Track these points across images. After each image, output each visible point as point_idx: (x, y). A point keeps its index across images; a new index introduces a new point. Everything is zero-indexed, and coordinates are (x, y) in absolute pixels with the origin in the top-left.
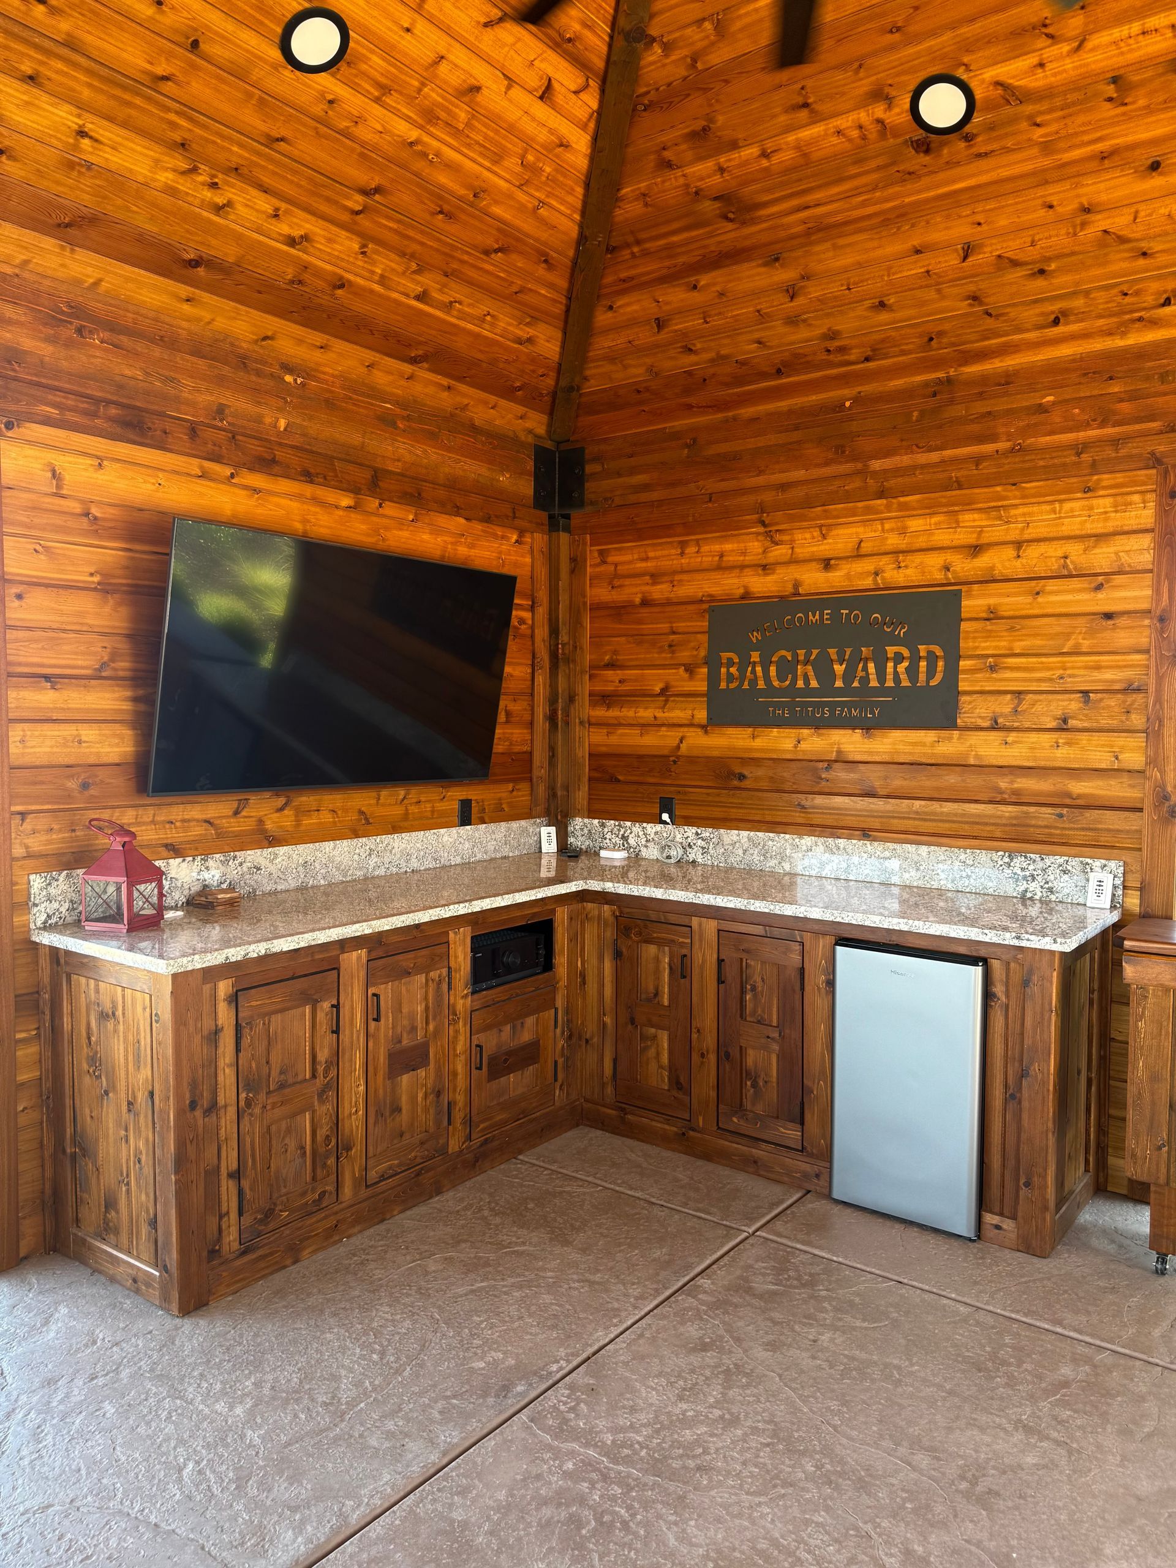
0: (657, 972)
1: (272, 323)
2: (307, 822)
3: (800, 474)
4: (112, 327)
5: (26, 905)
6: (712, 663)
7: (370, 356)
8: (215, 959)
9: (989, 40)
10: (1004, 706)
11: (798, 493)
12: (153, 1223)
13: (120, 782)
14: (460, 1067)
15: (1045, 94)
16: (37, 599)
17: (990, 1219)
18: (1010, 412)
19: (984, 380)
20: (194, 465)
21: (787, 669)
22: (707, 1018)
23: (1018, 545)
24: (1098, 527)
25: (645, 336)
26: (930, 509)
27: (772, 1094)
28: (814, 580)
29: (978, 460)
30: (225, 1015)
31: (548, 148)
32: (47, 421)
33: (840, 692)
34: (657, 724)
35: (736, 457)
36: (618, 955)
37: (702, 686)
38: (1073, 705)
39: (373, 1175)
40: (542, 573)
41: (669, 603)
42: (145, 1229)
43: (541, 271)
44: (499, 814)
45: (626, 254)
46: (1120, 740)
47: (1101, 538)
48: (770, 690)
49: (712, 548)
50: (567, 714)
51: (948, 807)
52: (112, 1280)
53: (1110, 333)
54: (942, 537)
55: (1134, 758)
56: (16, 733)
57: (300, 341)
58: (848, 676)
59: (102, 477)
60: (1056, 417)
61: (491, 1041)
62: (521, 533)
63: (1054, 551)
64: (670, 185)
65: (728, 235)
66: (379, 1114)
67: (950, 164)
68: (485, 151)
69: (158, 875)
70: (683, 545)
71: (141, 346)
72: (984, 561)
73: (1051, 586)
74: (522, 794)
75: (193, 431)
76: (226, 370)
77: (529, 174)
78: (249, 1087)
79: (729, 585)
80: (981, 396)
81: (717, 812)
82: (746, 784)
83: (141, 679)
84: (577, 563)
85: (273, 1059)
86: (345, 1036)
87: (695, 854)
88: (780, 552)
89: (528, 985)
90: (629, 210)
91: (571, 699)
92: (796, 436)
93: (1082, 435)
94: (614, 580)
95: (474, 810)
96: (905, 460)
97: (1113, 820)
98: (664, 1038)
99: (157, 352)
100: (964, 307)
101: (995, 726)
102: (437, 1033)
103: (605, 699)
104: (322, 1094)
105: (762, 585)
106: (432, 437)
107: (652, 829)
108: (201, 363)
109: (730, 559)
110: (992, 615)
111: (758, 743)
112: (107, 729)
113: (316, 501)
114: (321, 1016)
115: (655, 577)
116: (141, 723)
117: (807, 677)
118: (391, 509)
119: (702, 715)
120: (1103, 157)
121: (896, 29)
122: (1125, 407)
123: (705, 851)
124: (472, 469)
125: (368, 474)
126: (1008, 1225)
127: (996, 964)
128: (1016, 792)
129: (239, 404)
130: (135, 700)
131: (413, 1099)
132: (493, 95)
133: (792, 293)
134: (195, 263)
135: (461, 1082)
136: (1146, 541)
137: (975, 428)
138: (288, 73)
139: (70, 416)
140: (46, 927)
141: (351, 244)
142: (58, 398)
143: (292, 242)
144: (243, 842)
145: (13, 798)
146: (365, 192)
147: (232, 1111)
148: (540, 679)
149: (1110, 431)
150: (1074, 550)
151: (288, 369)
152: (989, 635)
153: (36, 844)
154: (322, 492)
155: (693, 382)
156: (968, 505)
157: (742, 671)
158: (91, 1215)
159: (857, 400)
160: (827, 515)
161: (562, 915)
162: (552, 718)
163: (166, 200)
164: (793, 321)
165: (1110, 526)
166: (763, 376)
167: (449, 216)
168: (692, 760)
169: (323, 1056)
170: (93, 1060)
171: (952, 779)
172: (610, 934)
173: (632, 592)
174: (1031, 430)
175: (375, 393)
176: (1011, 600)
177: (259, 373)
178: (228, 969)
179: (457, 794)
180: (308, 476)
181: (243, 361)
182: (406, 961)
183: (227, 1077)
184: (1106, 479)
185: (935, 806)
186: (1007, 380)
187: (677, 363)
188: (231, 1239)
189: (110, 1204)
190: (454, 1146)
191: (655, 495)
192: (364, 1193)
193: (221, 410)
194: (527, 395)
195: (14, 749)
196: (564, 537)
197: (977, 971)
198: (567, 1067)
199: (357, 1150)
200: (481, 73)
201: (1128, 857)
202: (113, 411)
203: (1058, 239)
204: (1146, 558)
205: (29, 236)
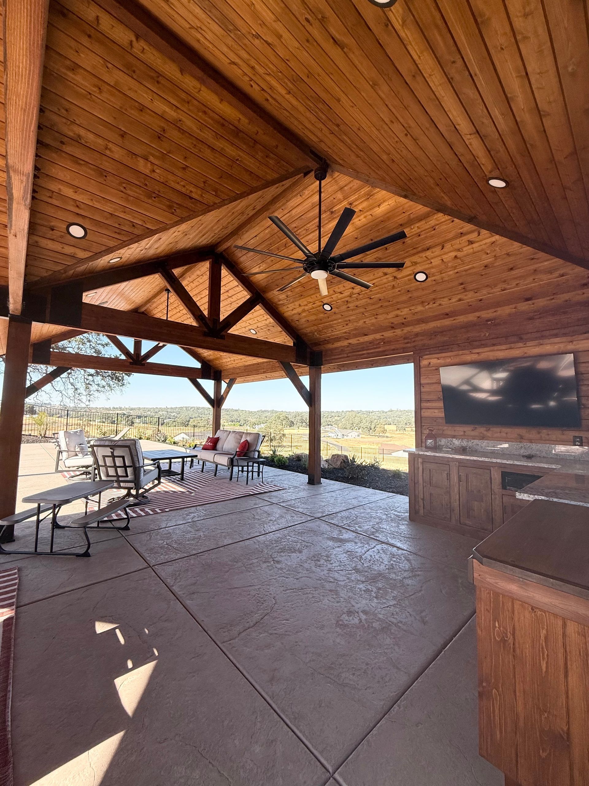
2: (496, 435)
7: (512, 306)
13: (441, 421)
14: (497, 509)
16: (426, 387)
30: (420, 465)
32: (427, 355)
39: (462, 522)
56: (422, 411)
57: (488, 314)
59: (439, 361)
66: (464, 507)
75: (459, 345)
76: (470, 328)
86: (451, 482)
95: (584, 440)
102: (486, 495)
104: (445, 493)
108: (463, 330)
112: (438, 410)
116: (445, 409)
131: (479, 510)
134: (448, 314)
135: (498, 514)
138: (422, 283)
145: (422, 423)
147: (422, 486)
169: (445, 484)
177: (479, 325)
181: (475, 324)
183: (420, 478)
188: (422, 513)
195: (422, 414)
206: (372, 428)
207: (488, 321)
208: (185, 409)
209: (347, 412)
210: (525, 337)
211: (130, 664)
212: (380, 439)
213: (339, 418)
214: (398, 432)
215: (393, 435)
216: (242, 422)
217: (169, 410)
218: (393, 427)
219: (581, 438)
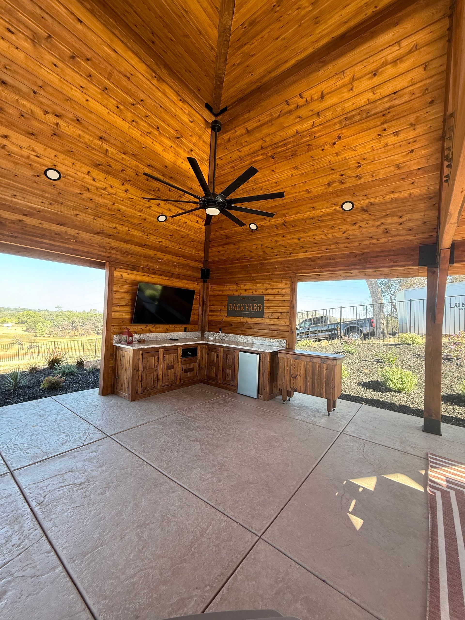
0: (214, 357)
1: (156, 252)
2: (158, 329)
3: (242, 276)
4: (131, 254)
5: (113, 339)
6: (228, 306)
7: (172, 256)
8: (139, 347)
9: (258, 219)
10: (270, 314)
11: (241, 279)
12: (128, 388)
13: (128, 322)
14: (179, 370)
15: (267, 226)
16: (118, 294)
17: (260, 395)
18: (271, 268)
19: (268, 263)
20: (143, 274)
21: (239, 307)
22: (221, 365)
23: (272, 289)
24: (283, 287)
25: (217, 254)
26: (260, 283)
27: (230, 377)
28: (243, 293)
29: (267, 275)
30: (141, 357)
31: (198, 229)
32: (121, 268)
33: (247, 311)
34: (219, 316)
35: (232, 272)
36: (208, 354)
37: (227, 310)
38: (279, 315)
39: (163, 385)
40: (202, 289)
41: (222, 295)
42: (127, 389)
43: (199, 244)
44: (192, 330)
45: (212, 242)
46: (286, 320)
47: (283, 289)
48: (237, 311)
49: (228, 287)
50: (205, 313)
51: (262, 331)
52: (121, 397)
53: (284, 258)
54: (262, 287)
55: (287, 323)
56: (113, 313)
57: (161, 255)
58: (248, 309)
59: (128, 276)
60: (278, 269)
61: (185, 367)
62: (198, 283)
63: (277, 290)
64: (218, 234)
65: (227, 241)
66: (165, 375)
67: (256, 234)
68: (188, 230)
69: (133, 336)
70: (224, 286)
71: (136, 257)
72: (267, 291)
73: (277, 296)
74: (196, 327)
75: (143, 269)
76: (149, 259)
77: (196, 232)
78: (144, 368)
79: (231, 293)
80: (267, 265)
81: (228, 331)
82: (233, 326)
83: (132, 306)
84: (207, 288)
85: (148, 364)
86: (159, 362)
87: (224, 338)
88: (239, 288)
89: (192, 358)
90: (212, 237)
91: (206, 311)
92: (241, 270)
93: (281, 273)
94: (213, 291)
95: (187, 329)
96: (257, 275)
97: (285, 333)
98: (215, 368)
99: (138, 257)
100: (263, 253)
101: (269, 318)
102: (175, 364)
103: (211, 311)
104: (155, 371)
105: (236, 293)
106: (183, 268)
107: (218, 334)
108: (145, 259)
109: (231, 289)
110: (269, 300)
111: (235, 319)
112: (127, 313)
113: (162, 279)
114: (156, 359)
115: (220, 291)
116: (132, 313)
117: (242, 309)
118: (175, 280)
119: (226, 314)
120: (277, 235)
121: (245, 217)
122: (287, 269)
123: (226, 338)
124: (189, 273)
125: (171, 274)
126: (262, 396)
127: (261, 355)
128: (271, 328)
129: (150, 264)
130: (131, 309)
131: (171, 374)
132: (189, 222)
133: (238, 249)
134: (144, 245)
135: (179, 373)
136: (289, 289)
137: (267, 270)
138: (158, 222)
139: (125, 267)
140: (115, 343)
141: (168, 242)
142: (123, 265)
143: (159, 242)
144: (146, 332)
145: (112, 323)
146: (170, 235)
147: (141, 371)
148: (200, 307)
149: (285, 272)
150: (280, 290)
151: (159, 259)
152: (268, 303)
153: (115, 330)
154: (163, 277)
155: (225, 261)
156: (265, 282)
157: (233, 307)
158: (119, 388)
159: (250, 265)
160: (245, 282)
161: (199, 347)
162: (202, 314)
163: (141, 238)
164: (239, 253)
165: (285, 287)
166: (236, 260)
167: (184, 238)
168: (224, 322)
169: (156, 365)
170: (121, 363)
171: (263, 326)
172: (207, 351)
173: (216, 293)
174: (274, 271)
175: (173, 262)
176: (271, 298)
177: (154, 260)
178: (141, 349)
179: (184, 326)
180: (161, 275)
181: (151, 258)
182: (170, 352)
183: (140, 366)
184: (284, 280)
185: (260, 331)
186: (271, 263)
187: (222, 258)
188: (139, 391)
189: (122, 385)
190: (177, 383)
191: (220, 278)
192: (161, 388)
193: (148, 265)
194: (200, 261)
195: (113, 316)
196: (206, 284)
197: (258, 355)
198: (199, 373)
199: (161, 380)
200: (187, 220)
201: (287, 339)
202: (131, 266)
203: (273, 245)
204: (289, 292)
205: (120, 243)
211: (361, 489)
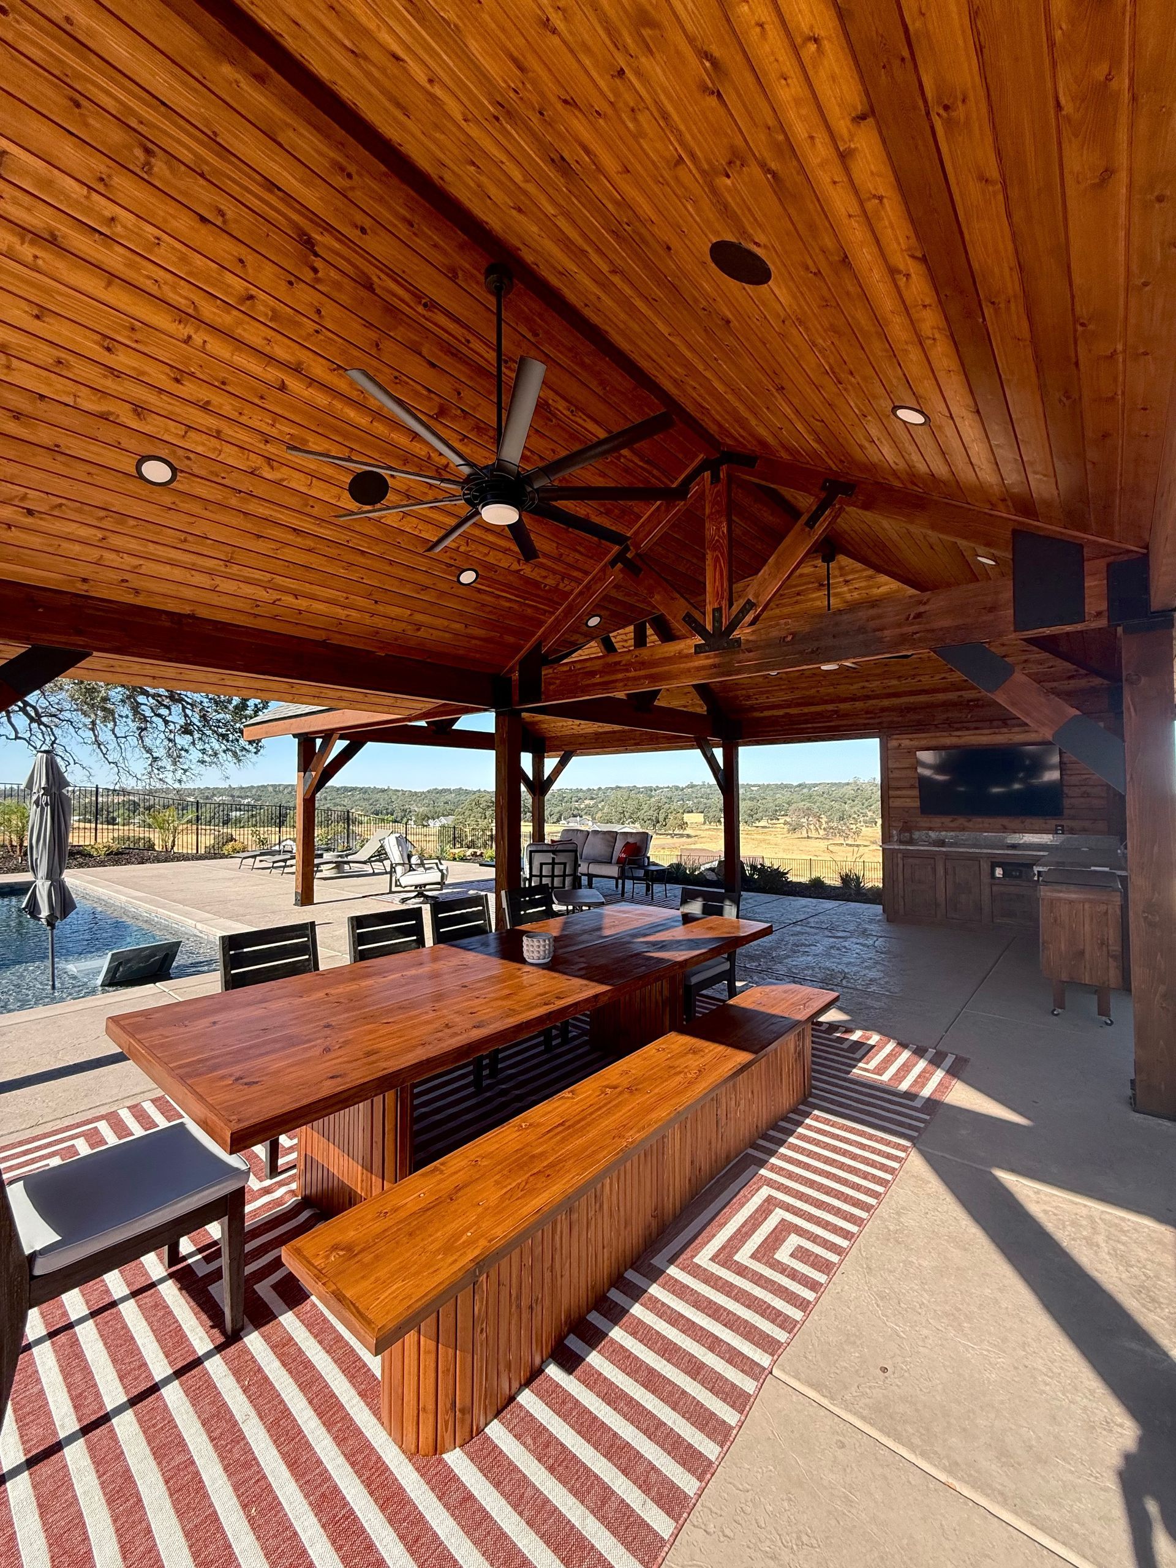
14: (986, 899)
30: (900, 861)
39: (949, 916)
56: (891, 800)
66: (951, 901)
74: (1100, 825)
78: (907, 879)
85: (916, 875)
86: (937, 876)
102: (975, 886)
104: (930, 889)
112: (913, 799)
131: (967, 902)
135: (987, 904)
147: (902, 883)
153: (895, 824)
169: (930, 879)
183: (900, 875)
188: (902, 912)
192: (945, 919)
195: (890, 804)
199: (943, 907)
206: (661, 819)
207: (972, 701)
208: (271, 789)
209: (607, 789)
210: (1009, 722)
212: (676, 840)
213: (592, 802)
214: (706, 827)
215: (698, 833)
216: (398, 814)
217: (236, 793)
218: (698, 818)
219: (1062, 826)
